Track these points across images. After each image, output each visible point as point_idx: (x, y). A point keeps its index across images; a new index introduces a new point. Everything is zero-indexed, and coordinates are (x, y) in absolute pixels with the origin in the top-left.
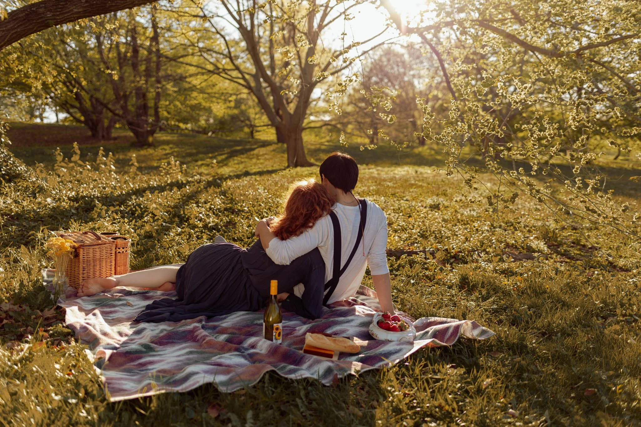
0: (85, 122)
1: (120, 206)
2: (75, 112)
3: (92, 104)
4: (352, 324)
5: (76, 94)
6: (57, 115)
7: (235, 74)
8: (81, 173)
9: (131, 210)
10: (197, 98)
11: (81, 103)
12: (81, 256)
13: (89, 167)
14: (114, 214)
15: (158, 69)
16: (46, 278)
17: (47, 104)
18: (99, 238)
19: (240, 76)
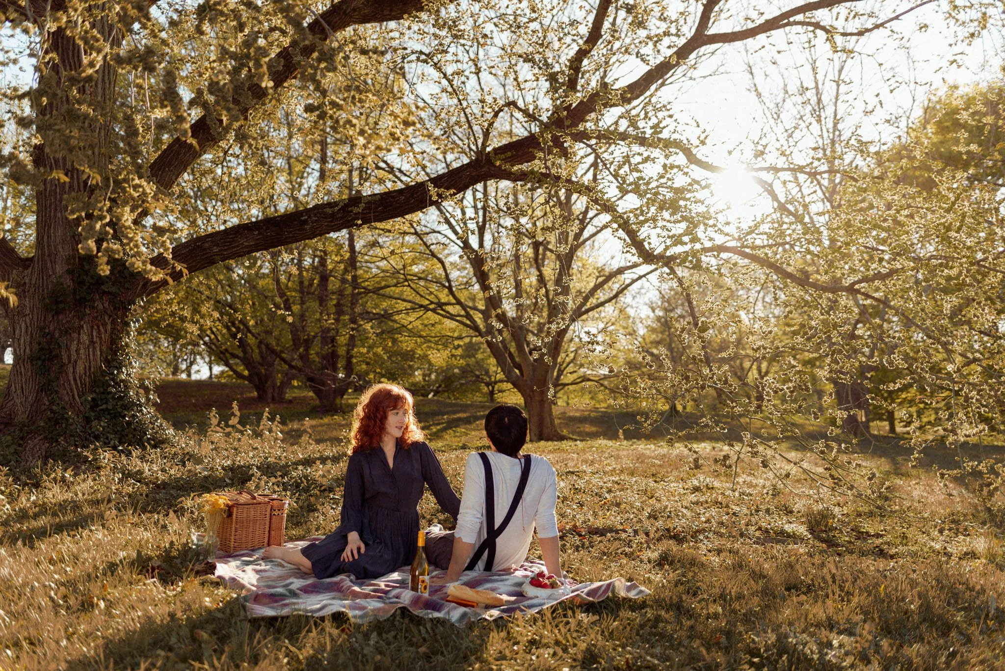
0: (249, 378)
1: (283, 478)
2: (237, 364)
3: (261, 353)
4: (506, 583)
5: (240, 340)
6: (211, 369)
7: (454, 310)
8: (239, 440)
9: (296, 482)
10: (407, 343)
11: (245, 352)
12: (234, 516)
13: (250, 432)
14: (276, 487)
15: (353, 304)
16: (195, 541)
17: (200, 354)
18: (254, 498)
19: (463, 313)
